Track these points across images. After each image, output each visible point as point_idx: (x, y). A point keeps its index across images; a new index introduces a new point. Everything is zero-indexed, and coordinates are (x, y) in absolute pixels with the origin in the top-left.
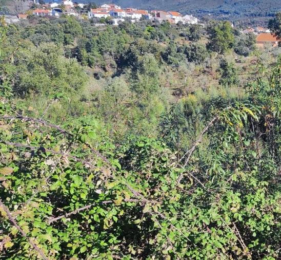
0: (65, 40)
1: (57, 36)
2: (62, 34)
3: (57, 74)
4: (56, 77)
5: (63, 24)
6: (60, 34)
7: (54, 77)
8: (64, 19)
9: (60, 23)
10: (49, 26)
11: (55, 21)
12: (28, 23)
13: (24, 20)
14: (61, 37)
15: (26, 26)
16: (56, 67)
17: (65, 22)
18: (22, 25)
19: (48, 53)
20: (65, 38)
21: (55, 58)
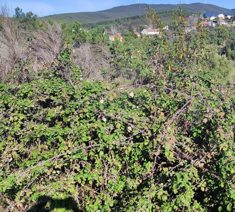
0: (218, 42)
1: (213, 40)
2: (216, 38)
3: (213, 66)
4: (213, 68)
5: (217, 31)
6: (215, 38)
7: (212, 68)
8: (218, 28)
9: (215, 30)
10: (209, 33)
11: (212, 29)
12: (196, 31)
13: (195, 30)
14: (216, 40)
15: (196, 34)
16: (213, 61)
17: (219, 29)
18: (193, 33)
19: (209, 52)
20: (218, 41)
21: (213, 55)
